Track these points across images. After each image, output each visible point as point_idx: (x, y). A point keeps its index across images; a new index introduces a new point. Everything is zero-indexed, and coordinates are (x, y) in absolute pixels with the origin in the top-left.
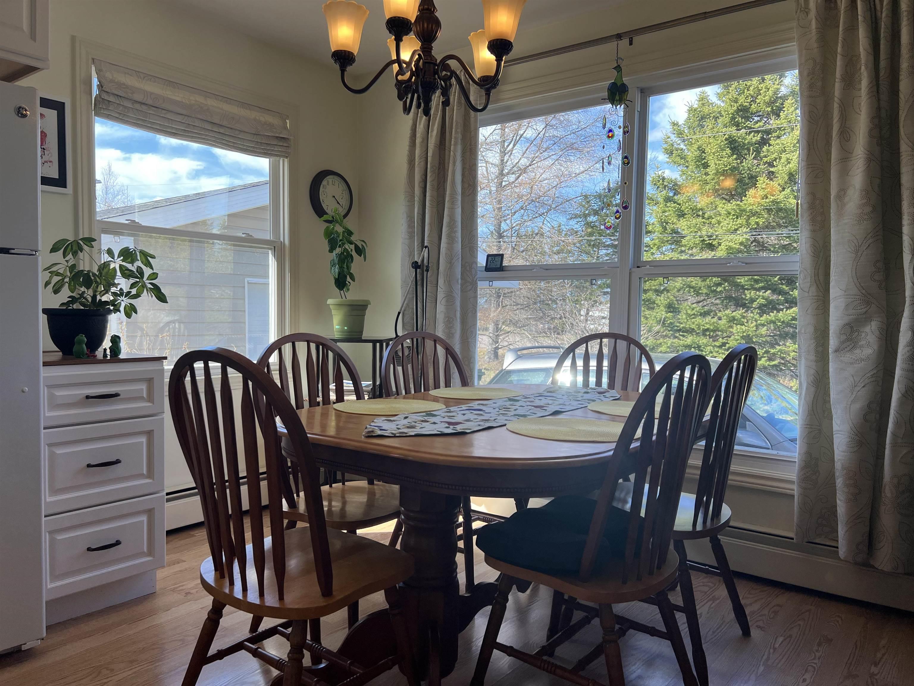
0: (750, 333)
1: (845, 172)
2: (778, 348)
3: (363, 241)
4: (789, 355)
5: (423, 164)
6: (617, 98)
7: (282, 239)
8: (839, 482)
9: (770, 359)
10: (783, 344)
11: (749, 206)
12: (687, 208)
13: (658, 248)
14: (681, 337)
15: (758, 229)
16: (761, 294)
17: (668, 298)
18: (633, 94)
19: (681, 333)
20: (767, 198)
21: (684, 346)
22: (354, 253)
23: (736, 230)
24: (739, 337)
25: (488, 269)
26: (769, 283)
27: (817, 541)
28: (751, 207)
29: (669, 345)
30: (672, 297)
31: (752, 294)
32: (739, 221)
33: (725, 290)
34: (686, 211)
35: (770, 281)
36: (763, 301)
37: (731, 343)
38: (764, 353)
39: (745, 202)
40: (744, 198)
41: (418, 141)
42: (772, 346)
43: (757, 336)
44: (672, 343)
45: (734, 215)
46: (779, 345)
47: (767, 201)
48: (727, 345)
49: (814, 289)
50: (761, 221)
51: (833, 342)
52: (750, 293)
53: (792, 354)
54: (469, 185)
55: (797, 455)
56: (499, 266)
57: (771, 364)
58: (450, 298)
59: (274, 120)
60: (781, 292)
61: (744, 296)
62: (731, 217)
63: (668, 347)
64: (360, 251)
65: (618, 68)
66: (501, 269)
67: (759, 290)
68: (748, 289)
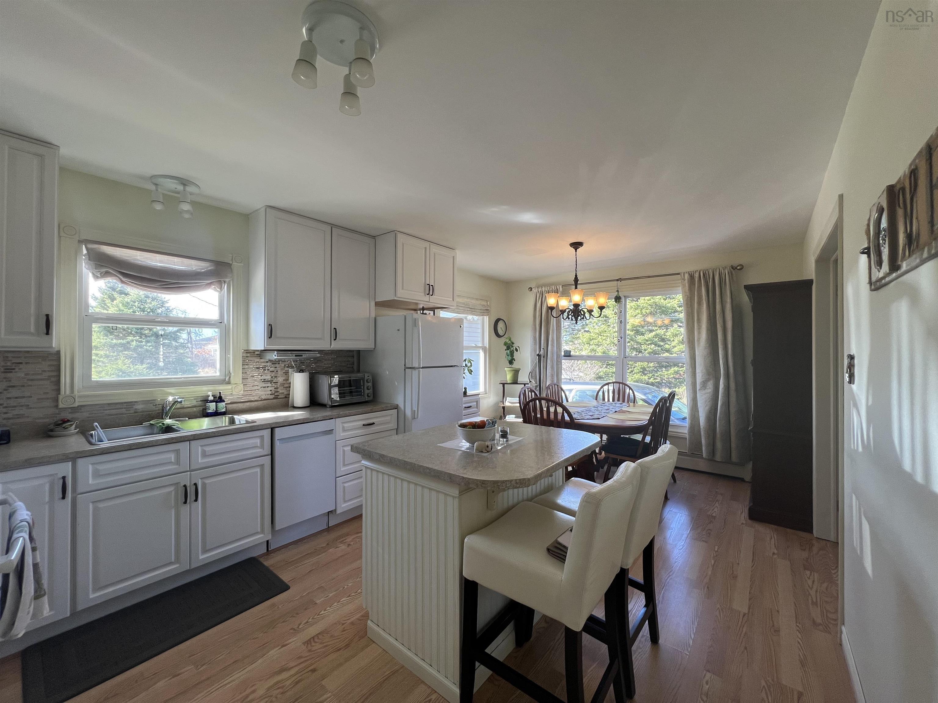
0: (645, 366)
1: (699, 333)
2: (659, 373)
3: (518, 347)
4: (664, 376)
5: (540, 318)
6: (618, 301)
7: (485, 345)
8: (702, 433)
9: (655, 379)
10: (661, 371)
11: (642, 304)
12: (610, 304)
13: (597, 324)
14: (610, 368)
15: (647, 315)
16: (649, 347)
17: (603, 349)
18: (623, 300)
19: (610, 366)
20: (650, 300)
21: (612, 372)
22: (515, 351)
23: (636, 316)
24: (639, 368)
25: (564, 356)
26: (653, 341)
27: (695, 453)
28: (643, 305)
29: (604, 372)
30: (604, 348)
31: (645, 347)
32: (637, 311)
33: (631, 345)
34: (610, 306)
35: (654, 340)
36: (651, 350)
37: (635, 371)
38: (652, 376)
39: (639, 302)
40: (639, 300)
41: (538, 309)
42: (656, 372)
43: (648, 367)
44: (606, 371)
45: (634, 308)
46: (659, 372)
47: (651, 301)
48: (634, 372)
49: (691, 369)
50: (648, 311)
51: (698, 387)
52: (644, 346)
53: (666, 376)
54: (558, 326)
55: (687, 424)
56: (569, 355)
57: (656, 381)
58: (552, 367)
59: (485, 303)
60: (659, 346)
61: (641, 348)
62: (633, 309)
63: (604, 373)
64: (517, 350)
65: (618, 291)
66: (570, 356)
67: (648, 345)
68: (643, 344)
